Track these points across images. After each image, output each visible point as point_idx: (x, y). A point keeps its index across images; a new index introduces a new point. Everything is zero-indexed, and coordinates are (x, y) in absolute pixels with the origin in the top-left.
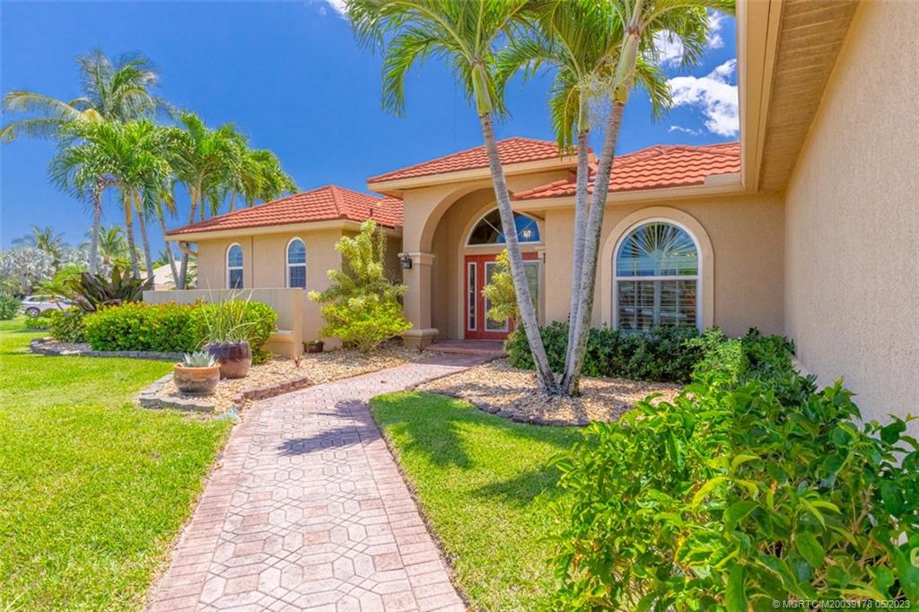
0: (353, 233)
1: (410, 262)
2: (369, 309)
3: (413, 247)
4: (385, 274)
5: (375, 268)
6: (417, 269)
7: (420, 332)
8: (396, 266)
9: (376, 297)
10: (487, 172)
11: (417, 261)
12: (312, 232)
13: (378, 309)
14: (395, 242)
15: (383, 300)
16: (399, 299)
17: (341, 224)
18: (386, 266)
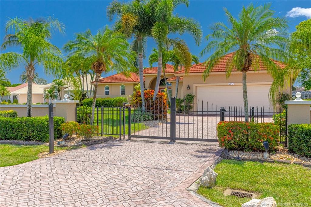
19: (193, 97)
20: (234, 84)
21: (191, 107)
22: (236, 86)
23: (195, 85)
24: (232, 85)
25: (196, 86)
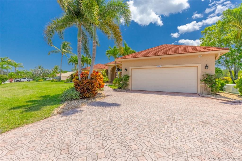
0: (103, 70)
1: (109, 73)
2: (105, 78)
3: (109, 72)
4: (107, 75)
5: (106, 74)
6: (110, 74)
7: (110, 81)
8: (107, 74)
9: (105, 77)
10: (115, 64)
11: (110, 73)
12: (98, 70)
13: (106, 78)
14: (107, 71)
15: (106, 77)
16: (108, 77)
17: (102, 69)
18: (107, 73)
19: (129, 77)
20: (161, 67)
21: (127, 85)
22: (163, 68)
23: (130, 68)
24: (159, 67)
25: (132, 69)
